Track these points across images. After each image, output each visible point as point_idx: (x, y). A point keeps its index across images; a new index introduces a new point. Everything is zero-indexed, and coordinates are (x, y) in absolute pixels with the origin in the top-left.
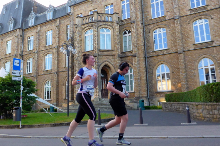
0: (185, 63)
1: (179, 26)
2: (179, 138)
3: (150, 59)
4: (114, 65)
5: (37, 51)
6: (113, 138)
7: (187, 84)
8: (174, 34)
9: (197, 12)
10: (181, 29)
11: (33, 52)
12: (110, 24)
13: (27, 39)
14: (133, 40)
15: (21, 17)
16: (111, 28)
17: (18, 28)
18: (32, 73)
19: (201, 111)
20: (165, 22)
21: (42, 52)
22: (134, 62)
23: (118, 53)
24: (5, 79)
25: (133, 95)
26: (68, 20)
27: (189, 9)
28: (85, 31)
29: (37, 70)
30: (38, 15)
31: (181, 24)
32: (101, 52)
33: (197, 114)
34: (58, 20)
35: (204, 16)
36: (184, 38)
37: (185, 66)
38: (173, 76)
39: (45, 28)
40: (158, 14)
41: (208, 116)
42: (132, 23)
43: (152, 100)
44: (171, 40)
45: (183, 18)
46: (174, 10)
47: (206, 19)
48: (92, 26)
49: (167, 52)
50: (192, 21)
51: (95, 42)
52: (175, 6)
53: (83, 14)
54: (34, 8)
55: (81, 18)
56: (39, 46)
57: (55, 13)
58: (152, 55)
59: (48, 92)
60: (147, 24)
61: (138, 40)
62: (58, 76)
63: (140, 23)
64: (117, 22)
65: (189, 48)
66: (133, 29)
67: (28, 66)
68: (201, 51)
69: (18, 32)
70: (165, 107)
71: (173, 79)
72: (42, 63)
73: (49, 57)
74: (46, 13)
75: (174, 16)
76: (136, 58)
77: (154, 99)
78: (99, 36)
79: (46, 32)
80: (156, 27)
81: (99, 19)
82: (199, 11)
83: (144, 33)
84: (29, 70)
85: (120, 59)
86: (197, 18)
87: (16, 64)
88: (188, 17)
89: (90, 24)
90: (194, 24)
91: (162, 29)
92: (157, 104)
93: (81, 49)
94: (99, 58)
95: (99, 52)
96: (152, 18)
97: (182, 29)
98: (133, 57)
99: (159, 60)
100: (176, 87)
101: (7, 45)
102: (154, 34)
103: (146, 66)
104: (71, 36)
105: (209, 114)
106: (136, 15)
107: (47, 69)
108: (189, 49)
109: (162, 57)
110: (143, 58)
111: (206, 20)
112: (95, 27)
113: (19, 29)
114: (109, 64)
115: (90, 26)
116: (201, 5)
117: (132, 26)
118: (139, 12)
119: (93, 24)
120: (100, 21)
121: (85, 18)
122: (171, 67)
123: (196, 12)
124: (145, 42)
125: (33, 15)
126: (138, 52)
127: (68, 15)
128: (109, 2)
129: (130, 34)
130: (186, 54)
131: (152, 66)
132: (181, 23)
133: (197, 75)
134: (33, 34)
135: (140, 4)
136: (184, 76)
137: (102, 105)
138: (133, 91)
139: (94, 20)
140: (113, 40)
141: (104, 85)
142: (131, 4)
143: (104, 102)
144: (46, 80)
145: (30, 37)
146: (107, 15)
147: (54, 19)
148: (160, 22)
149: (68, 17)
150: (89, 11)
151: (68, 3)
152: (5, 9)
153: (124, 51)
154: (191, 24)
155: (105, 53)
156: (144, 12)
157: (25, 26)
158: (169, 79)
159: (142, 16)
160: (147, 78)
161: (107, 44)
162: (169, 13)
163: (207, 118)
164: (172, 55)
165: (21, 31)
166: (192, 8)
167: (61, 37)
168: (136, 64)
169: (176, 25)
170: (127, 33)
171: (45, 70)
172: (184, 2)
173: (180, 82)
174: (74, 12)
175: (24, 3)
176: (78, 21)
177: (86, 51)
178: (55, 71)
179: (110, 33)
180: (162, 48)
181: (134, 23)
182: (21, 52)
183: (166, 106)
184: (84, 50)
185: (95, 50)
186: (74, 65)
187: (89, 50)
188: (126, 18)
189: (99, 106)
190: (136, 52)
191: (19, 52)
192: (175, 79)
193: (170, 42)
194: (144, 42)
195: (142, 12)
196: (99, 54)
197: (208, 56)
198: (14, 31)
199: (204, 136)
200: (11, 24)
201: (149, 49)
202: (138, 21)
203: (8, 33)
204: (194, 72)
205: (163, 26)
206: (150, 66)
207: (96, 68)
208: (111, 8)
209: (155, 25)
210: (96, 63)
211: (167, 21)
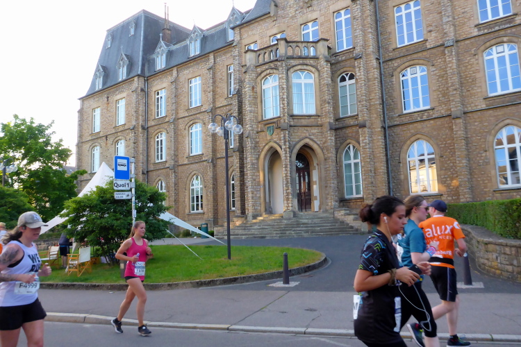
0: (467, 138)
1: (454, 61)
3: (395, 131)
4: (321, 145)
5: (174, 119)
6: (305, 333)
7: (470, 180)
8: (443, 77)
9: (493, 30)
10: (459, 67)
11: (167, 120)
12: (311, 62)
13: (153, 97)
14: (358, 93)
15: (141, 53)
16: (313, 70)
17: (136, 74)
18: (166, 161)
19: (494, 256)
20: (425, 53)
21: (184, 119)
22: (361, 139)
23: (328, 120)
25: (360, 203)
26: (229, 54)
27: (477, 23)
28: (263, 78)
29: (176, 156)
30: (173, 48)
31: (458, 57)
32: (295, 120)
34: (211, 56)
35: (507, 38)
36: (464, 85)
37: (467, 144)
38: (444, 164)
39: (186, 73)
40: (410, 36)
41: (510, 268)
42: (356, 59)
44: (437, 90)
45: (462, 43)
46: (445, 26)
47: (513, 44)
48: (276, 68)
49: (429, 116)
50: (482, 48)
51: (284, 100)
52: (445, 19)
53: (258, 42)
54: (164, 34)
55: (254, 53)
56: (177, 110)
57: (206, 42)
58: (398, 123)
59: (197, 197)
60: (387, 59)
61: (369, 92)
62: (214, 166)
63: (372, 59)
64: (325, 57)
65: (476, 106)
66: (360, 70)
67: (158, 149)
68: (500, 112)
69: (137, 83)
71: (441, 170)
72: (184, 142)
73: (197, 130)
74: (188, 43)
75: (444, 39)
76: (366, 130)
78: (291, 87)
79: (189, 81)
80: (407, 64)
81: (290, 53)
82: (497, 28)
83: (381, 78)
84: (161, 155)
85: (333, 132)
86: (493, 42)
88: (473, 40)
89: (272, 65)
90: (487, 56)
91: (418, 67)
93: (256, 115)
94: (291, 131)
95: (291, 120)
96: (399, 46)
97: (462, 66)
98: (360, 127)
99: (413, 131)
100: (448, 186)
101: (117, 109)
102: (402, 79)
103: (386, 145)
104: (237, 87)
105: (512, 265)
106: (365, 41)
107: (194, 154)
108: (475, 109)
109: (419, 126)
110: (379, 129)
111: (512, 46)
112: (282, 70)
113: (139, 76)
114: (311, 143)
115: (272, 68)
116: (502, 15)
117: (356, 65)
118: (370, 35)
119: (279, 63)
120: (292, 58)
121: (263, 52)
122: (438, 145)
123: (490, 31)
124: (384, 95)
125: (162, 48)
126: (370, 117)
127: (230, 45)
128: (310, 15)
129: (353, 81)
130: (468, 118)
131: (398, 145)
132: (458, 54)
133: (492, 162)
134: (165, 85)
135: (373, 18)
136: (465, 164)
137: (298, 224)
138: (361, 196)
139: (280, 57)
140: (318, 93)
141: (302, 184)
142: (354, 18)
143: (303, 219)
144: (193, 173)
145: (159, 92)
146: (305, 44)
147: (203, 54)
148: (415, 53)
149: (230, 50)
150: (270, 36)
151: (229, 21)
152: (110, 38)
153: (341, 116)
154: (480, 55)
155: (304, 122)
156: (381, 34)
157: (149, 70)
159: (378, 42)
160: (388, 168)
161: (306, 105)
162: (433, 34)
163: (508, 272)
164: (439, 122)
165: (142, 79)
166: (482, 20)
167: (219, 91)
168: (365, 141)
169: (447, 60)
170: (347, 78)
171: (191, 155)
172: (466, 10)
173: (455, 175)
174: (241, 39)
175: (145, 24)
176: (250, 59)
177: (267, 118)
178: (208, 156)
179: (311, 81)
180: (419, 106)
181: (360, 58)
182: (143, 121)
184: (262, 116)
185: (284, 116)
186: (244, 145)
187: (272, 117)
188: (345, 48)
189: (293, 227)
190: (366, 118)
191: (141, 122)
192: (445, 170)
193: (435, 94)
194: (382, 96)
195: (378, 35)
196: (292, 123)
197: (515, 122)
198: (128, 80)
199: (495, 337)
200: (123, 66)
201: (393, 110)
202: (369, 54)
203: (117, 86)
204: (486, 156)
205: (421, 62)
206: (395, 145)
207: (286, 153)
208: (314, 29)
209: (405, 59)
210: (285, 142)
211: (429, 52)
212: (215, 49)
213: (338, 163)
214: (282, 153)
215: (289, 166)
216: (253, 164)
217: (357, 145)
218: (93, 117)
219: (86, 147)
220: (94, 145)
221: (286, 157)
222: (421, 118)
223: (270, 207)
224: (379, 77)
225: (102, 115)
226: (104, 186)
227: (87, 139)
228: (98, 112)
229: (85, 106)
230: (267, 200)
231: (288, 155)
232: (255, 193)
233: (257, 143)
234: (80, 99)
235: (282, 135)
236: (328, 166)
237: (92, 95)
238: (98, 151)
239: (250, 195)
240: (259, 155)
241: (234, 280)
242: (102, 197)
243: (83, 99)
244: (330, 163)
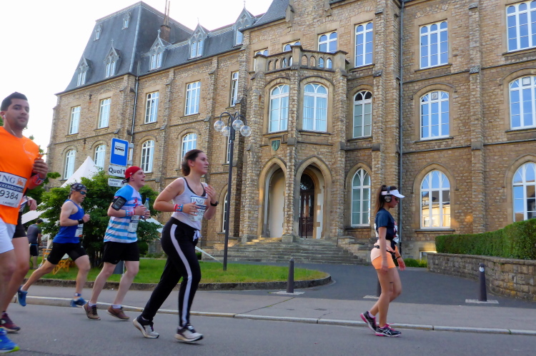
0: (485, 172)
1: (478, 89)
2: (458, 331)
3: (410, 158)
4: (329, 166)
5: (166, 126)
6: (317, 322)
7: (485, 217)
8: (465, 105)
9: (521, 60)
10: (482, 96)
11: (157, 126)
12: (327, 75)
13: (144, 99)
14: (375, 113)
15: (134, 50)
16: (328, 84)
17: (126, 72)
18: (152, 173)
19: (510, 276)
20: (448, 78)
21: (176, 127)
22: (373, 163)
23: (340, 140)
24: (94, 182)
25: (367, 233)
26: (235, 60)
27: (505, 51)
28: (272, 87)
29: (164, 167)
30: (172, 47)
31: (483, 85)
32: (304, 137)
33: (501, 283)
34: (215, 60)
35: (534, 70)
36: (486, 115)
37: (485, 178)
38: (456, 199)
39: (184, 76)
40: (434, 59)
41: (526, 288)
42: (374, 77)
43: (406, 246)
44: (458, 118)
45: (488, 71)
46: (471, 52)
48: (288, 78)
49: (447, 145)
50: (509, 78)
51: (293, 113)
52: (472, 44)
53: (269, 49)
54: (162, 31)
55: (265, 59)
56: (169, 116)
57: (209, 44)
58: (414, 150)
60: (408, 80)
61: (386, 113)
63: (392, 78)
64: (342, 71)
65: (497, 139)
67: (144, 158)
68: (521, 148)
69: (126, 82)
70: (434, 264)
71: (456, 204)
72: (175, 152)
73: (191, 140)
74: (190, 43)
75: (469, 66)
76: (380, 154)
77: (411, 245)
78: (302, 100)
79: (187, 85)
80: (428, 88)
81: (304, 63)
82: (525, 59)
83: (400, 100)
84: (147, 165)
85: (343, 153)
86: (520, 73)
87: (117, 152)
88: (499, 69)
89: (283, 74)
90: (513, 87)
91: (440, 92)
92: (418, 257)
93: (260, 126)
94: (299, 148)
95: (299, 136)
96: (421, 69)
97: (485, 95)
98: (373, 151)
99: (429, 160)
100: (462, 222)
101: (100, 109)
102: (421, 103)
103: (399, 173)
104: (242, 96)
105: (528, 284)
106: (386, 58)
108: (496, 142)
109: (435, 155)
110: (394, 155)
112: (294, 79)
113: (129, 74)
114: (319, 163)
115: (283, 78)
116: (531, 46)
117: (375, 83)
118: (392, 53)
119: (291, 73)
120: (306, 68)
121: (274, 59)
122: (454, 177)
123: (518, 61)
124: (402, 119)
125: (160, 45)
126: (385, 141)
127: (237, 49)
128: (328, 25)
129: (370, 101)
130: (488, 151)
131: (412, 174)
132: (482, 82)
133: (509, 199)
134: (158, 87)
135: (397, 35)
136: (481, 199)
137: (298, 250)
138: (368, 225)
139: (293, 65)
140: (331, 111)
141: (305, 208)
142: (377, 33)
143: (303, 244)
145: (151, 94)
146: (322, 56)
147: (205, 56)
148: (437, 78)
149: (237, 54)
150: (283, 44)
151: (238, 23)
152: (99, 29)
153: (353, 137)
154: (505, 85)
155: (313, 139)
156: (404, 53)
157: (142, 69)
158: (448, 203)
159: (400, 62)
161: (317, 120)
162: (459, 59)
163: (523, 292)
164: (457, 153)
165: (132, 78)
166: (510, 50)
167: (220, 99)
168: (377, 166)
169: (471, 87)
170: (364, 97)
172: (495, 36)
173: (470, 211)
174: (250, 44)
175: (141, 18)
176: (258, 65)
177: (273, 131)
179: (325, 96)
180: (437, 134)
181: (380, 76)
182: (129, 125)
183: (437, 262)
184: (267, 129)
185: (292, 130)
186: (244, 160)
187: (278, 130)
188: (364, 64)
189: (292, 252)
190: (381, 141)
191: (127, 127)
192: (460, 204)
193: (456, 122)
194: (400, 120)
195: (400, 54)
196: (300, 139)
198: (117, 78)
199: (512, 331)
200: (112, 62)
201: (409, 136)
202: (390, 73)
203: (103, 83)
204: (503, 192)
205: (444, 87)
206: (408, 174)
207: (291, 171)
208: (332, 40)
209: (427, 83)
210: (291, 159)
211: (453, 77)
212: (220, 52)
213: (346, 187)
214: (286, 171)
215: (292, 185)
216: (253, 181)
217: (368, 170)
218: (71, 116)
219: (60, 149)
220: (69, 148)
221: (290, 175)
222: (439, 147)
223: (268, 230)
224: (398, 99)
225: (81, 115)
227: (62, 140)
228: (77, 111)
229: (63, 103)
230: (265, 222)
231: (293, 173)
232: (252, 212)
233: (260, 157)
234: (57, 95)
235: (288, 151)
236: (335, 189)
237: (71, 91)
238: (74, 155)
239: (247, 215)
240: (260, 171)
243: (61, 95)
244: (338, 186)
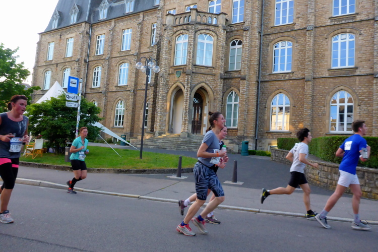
0: (313, 95)
1: (312, 41)
3: (265, 85)
4: (213, 89)
5: (109, 58)
8: (303, 51)
9: (341, 23)
10: (314, 46)
11: (104, 57)
12: (213, 28)
13: (95, 39)
14: (243, 55)
15: (89, 6)
16: (214, 34)
17: (84, 21)
18: (100, 88)
19: (317, 172)
20: (292, 33)
21: (116, 59)
22: (241, 88)
23: (220, 72)
25: (235, 132)
26: (154, 15)
27: (331, 16)
28: (177, 35)
29: (108, 84)
30: (114, 5)
31: (315, 38)
32: (197, 69)
34: (141, 15)
35: (349, 29)
36: (316, 59)
37: (313, 100)
38: (294, 111)
39: (121, 25)
40: (284, 19)
41: (325, 180)
42: (244, 31)
43: (260, 141)
44: (298, 60)
45: (319, 29)
46: (308, 15)
47: (352, 34)
48: (188, 30)
49: (290, 77)
50: (332, 34)
51: (190, 54)
52: (310, 11)
53: (177, 9)
55: (173, 17)
56: (111, 51)
57: (138, 4)
58: (268, 80)
59: (120, 116)
60: (266, 33)
61: (251, 55)
62: (135, 95)
63: (256, 32)
64: (223, 26)
65: (322, 74)
66: (246, 39)
67: (94, 78)
68: (337, 81)
69: (84, 28)
70: (276, 156)
71: (293, 116)
72: (114, 75)
73: (125, 67)
74: (125, 3)
75: (307, 25)
76: (245, 82)
77: (263, 141)
78: (197, 45)
79: (123, 31)
80: (279, 39)
81: (199, 20)
82: (343, 22)
84: (97, 83)
85: (222, 81)
86: (340, 31)
88: (326, 28)
89: (185, 27)
90: (334, 40)
91: (287, 42)
92: (267, 149)
93: (169, 61)
94: (193, 76)
95: (194, 68)
96: (275, 25)
97: (316, 45)
98: (241, 79)
99: (277, 87)
100: (296, 128)
101: (67, 45)
102: (274, 49)
103: (258, 94)
104: (158, 40)
106: (252, 18)
107: (121, 85)
108: (321, 76)
109: (282, 83)
110: (255, 82)
111: (352, 36)
112: (192, 31)
113: (86, 22)
114: (206, 86)
115: (184, 30)
116: (348, 13)
117: (244, 35)
118: (257, 15)
119: (190, 26)
120: (199, 24)
121: (179, 16)
122: (293, 98)
123: (339, 23)
124: (261, 59)
125: (106, 3)
126: (249, 73)
127: (156, 8)
129: (240, 46)
130: (316, 82)
131: (266, 95)
132: (315, 36)
133: (327, 114)
134: (104, 31)
135: (260, 3)
136: (309, 114)
137: (190, 142)
138: (236, 127)
139: (191, 22)
140: (215, 51)
141: (196, 115)
143: (194, 139)
144: (118, 99)
145: (100, 36)
146: (210, 15)
147: (135, 12)
148: (286, 32)
149: (156, 11)
150: (186, 6)
153: (229, 70)
154: (330, 39)
155: (203, 71)
156: (264, 15)
157: (94, 19)
159: (261, 21)
160: (257, 110)
161: (205, 58)
162: (300, 20)
163: (324, 183)
164: (296, 82)
165: (88, 25)
166: (334, 15)
167: (144, 41)
168: (243, 90)
169: (307, 40)
170: (237, 44)
171: (119, 85)
172: (325, 6)
173: (302, 120)
174: (164, 5)
176: (169, 20)
177: (177, 65)
178: (131, 88)
179: (211, 42)
180: (283, 70)
181: (248, 30)
182: (86, 56)
184: (174, 63)
185: (189, 65)
186: (158, 82)
187: (180, 64)
188: (238, 22)
189: (186, 144)
190: (246, 73)
191: (84, 57)
192: (296, 116)
193: (296, 62)
194: (259, 60)
195: (262, 15)
196: (194, 71)
197: (346, 89)
198: (78, 24)
200: (75, 14)
201: (265, 70)
202: (254, 28)
203: (69, 27)
204: (324, 109)
205: (289, 38)
206: (264, 95)
207: (187, 91)
208: (217, 5)
209: (278, 35)
210: (188, 83)
211: (295, 32)
212: (145, 10)
213: (223, 102)
214: (185, 91)
215: (188, 101)
216: (163, 96)
217: (237, 91)
218: (48, 49)
219: (41, 70)
220: (47, 69)
221: (187, 94)
222: (284, 78)
223: (172, 128)
224: (259, 46)
225: (55, 48)
226: (57, 97)
227: (42, 64)
228: (52, 46)
229: (43, 39)
230: (171, 123)
231: (189, 93)
232: (162, 117)
233: (168, 82)
234: (39, 34)
235: (186, 78)
236: (216, 104)
237: (48, 32)
238: (50, 74)
239: (159, 118)
240: (168, 91)
241: (143, 171)
242: (55, 105)
243: (42, 34)
244: (218, 102)
